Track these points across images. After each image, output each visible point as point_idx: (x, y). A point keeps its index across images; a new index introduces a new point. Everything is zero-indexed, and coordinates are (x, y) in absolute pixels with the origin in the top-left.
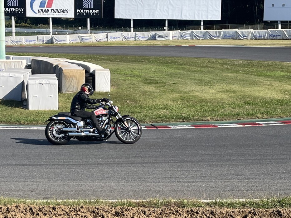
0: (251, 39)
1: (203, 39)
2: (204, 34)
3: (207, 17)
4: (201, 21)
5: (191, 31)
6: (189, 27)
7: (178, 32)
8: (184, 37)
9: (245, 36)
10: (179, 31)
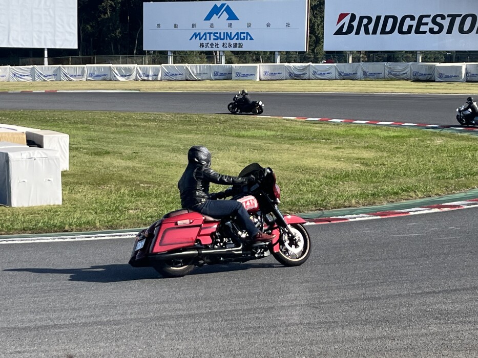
0: (136, 80)
1: (54, 79)
2: (54, 72)
3: (55, 44)
4: (43, 50)
5: (31, 66)
6: (25, 60)
7: (8, 69)
8: (19, 77)
9: (125, 76)
10: (9, 66)
